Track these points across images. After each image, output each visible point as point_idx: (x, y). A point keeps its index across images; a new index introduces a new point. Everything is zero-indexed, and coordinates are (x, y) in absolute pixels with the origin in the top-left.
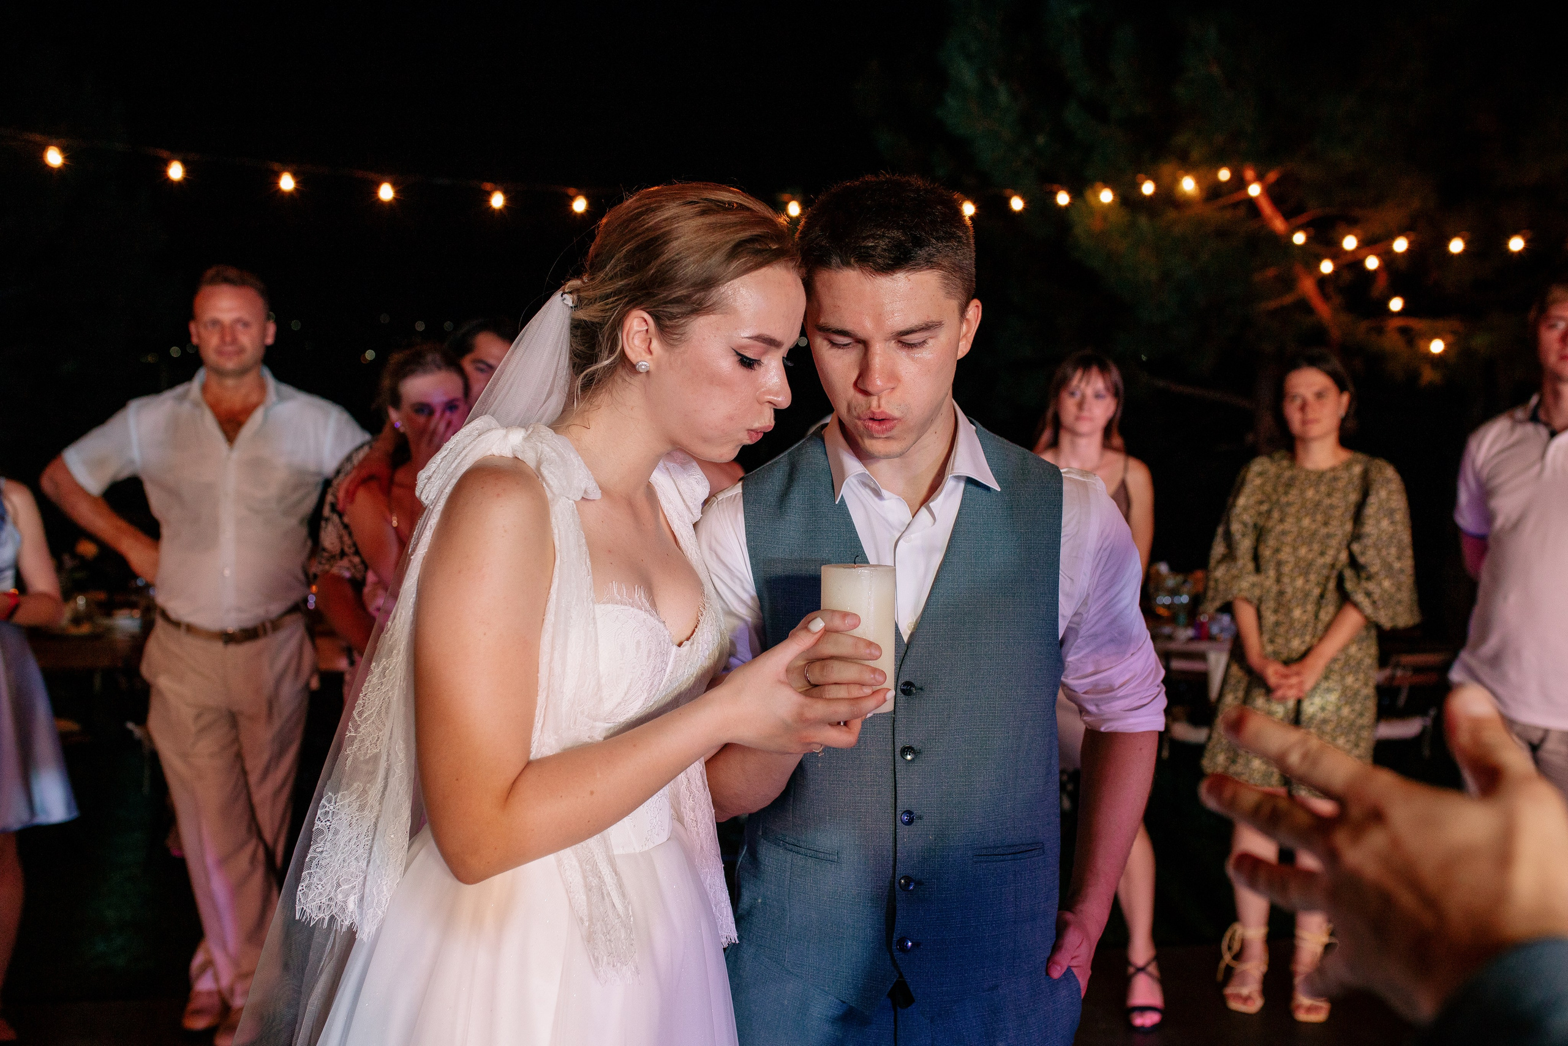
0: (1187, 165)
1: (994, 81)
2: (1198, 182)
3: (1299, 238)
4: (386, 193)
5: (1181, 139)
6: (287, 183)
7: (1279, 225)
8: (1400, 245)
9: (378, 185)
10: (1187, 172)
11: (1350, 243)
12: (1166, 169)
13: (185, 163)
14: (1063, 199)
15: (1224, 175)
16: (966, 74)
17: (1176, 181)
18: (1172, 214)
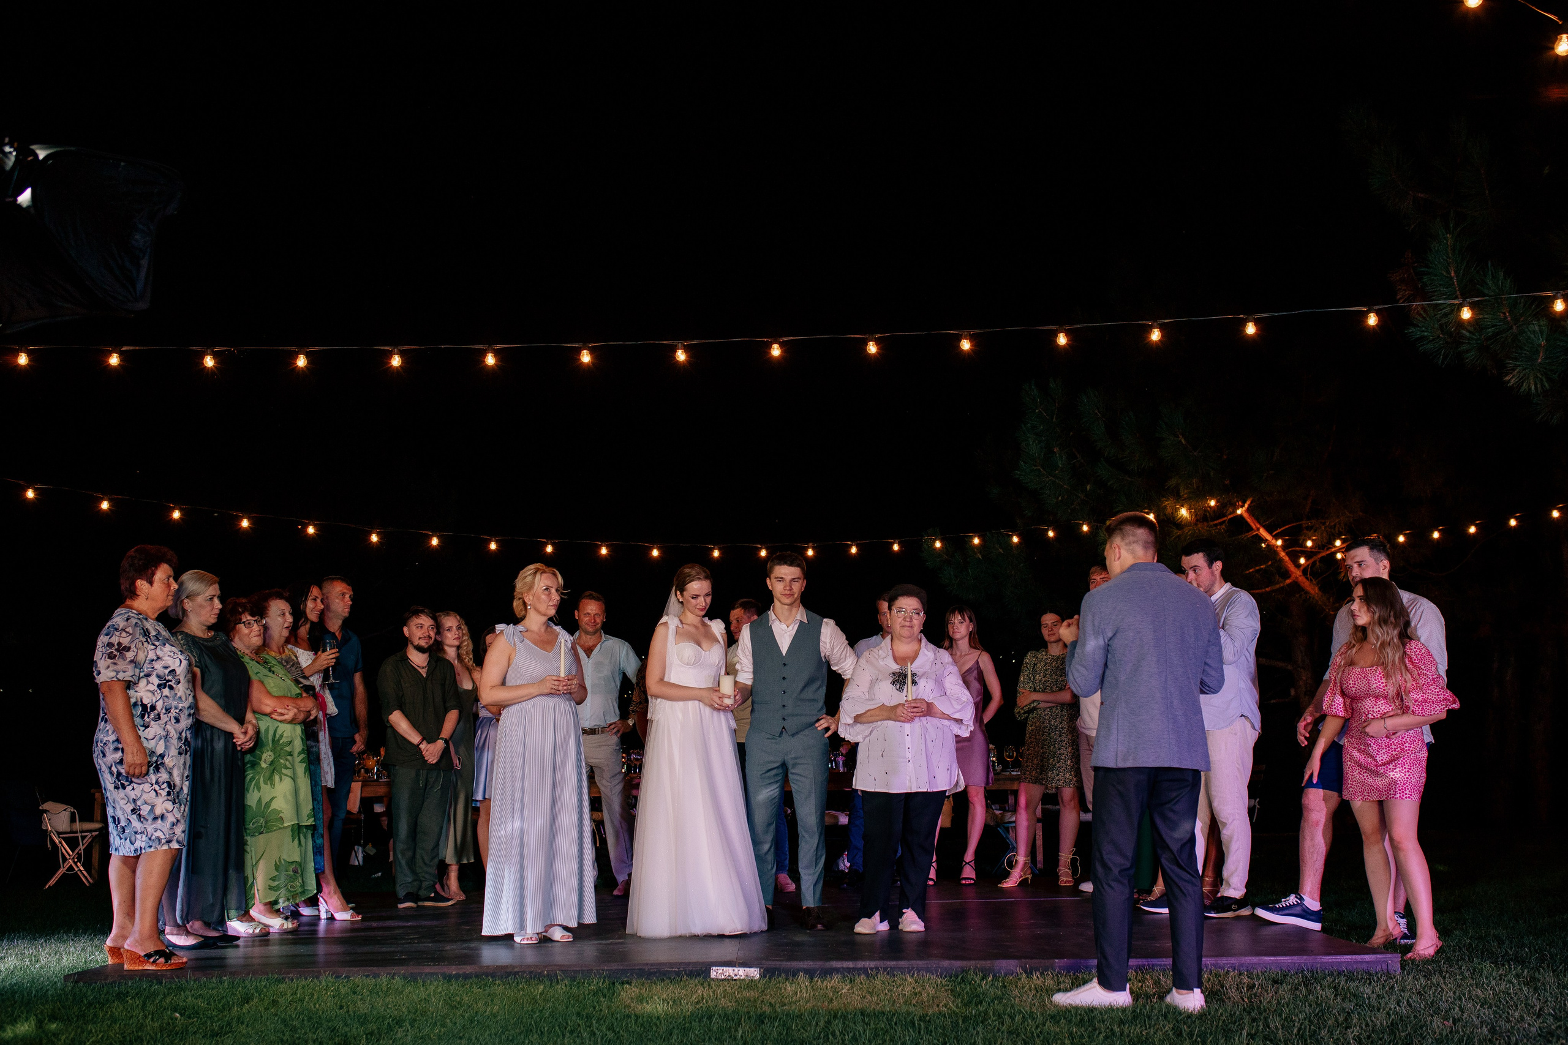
0: (1181, 501)
1: (1055, 450)
2: (1189, 509)
3: (1279, 543)
4: (655, 553)
5: (1173, 482)
6: (604, 551)
7: (1263, 533)
8: (1338, 543)
9: (651, 549)
10: (1183, 506)
11: (1309, 544)
12: (1168, 503)
13: (553, 545)
14: (1085, 528)
15: (1213, 503)
16: (1033, 447)
17: (1177, 510)
18: (1177, 532)
